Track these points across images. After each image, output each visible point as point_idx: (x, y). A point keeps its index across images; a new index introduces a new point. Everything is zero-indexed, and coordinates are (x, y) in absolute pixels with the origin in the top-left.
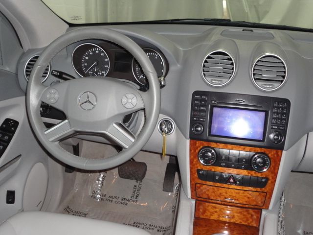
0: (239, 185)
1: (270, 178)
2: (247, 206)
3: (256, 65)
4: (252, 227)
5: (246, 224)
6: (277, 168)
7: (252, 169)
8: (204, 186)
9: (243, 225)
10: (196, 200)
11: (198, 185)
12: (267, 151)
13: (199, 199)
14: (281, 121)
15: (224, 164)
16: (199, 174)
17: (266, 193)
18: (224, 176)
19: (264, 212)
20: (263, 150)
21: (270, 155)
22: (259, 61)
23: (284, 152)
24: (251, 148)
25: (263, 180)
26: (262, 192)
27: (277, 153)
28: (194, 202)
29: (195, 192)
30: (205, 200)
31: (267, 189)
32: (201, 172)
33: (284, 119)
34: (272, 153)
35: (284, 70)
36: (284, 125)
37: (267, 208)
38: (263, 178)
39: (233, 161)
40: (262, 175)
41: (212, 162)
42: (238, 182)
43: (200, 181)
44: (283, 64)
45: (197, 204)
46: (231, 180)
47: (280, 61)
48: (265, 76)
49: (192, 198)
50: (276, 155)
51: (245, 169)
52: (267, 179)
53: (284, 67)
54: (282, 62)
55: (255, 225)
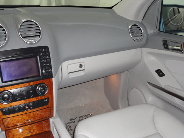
0: (33, 109)
1: (50, 97)
2: (41, 120)
3: (20, 28)
4: (47, 132)
5: (43, 131)
6: (52, 89)
7: (38, 95)
8: (9, 119)
9: (41, 133)
10: (5, 131)
11: (4, 120)
12: (43, 81)
13: (8, 129)
14: (47, 60)
15: (19, 99)
16: (2, 112)
17: (50, 107)
18: (21, 107)
19: (51, 120)
20: (41, 81)
21: (46, 83)
22: (21, 25)
23: (53, 79)
24: (33, 82)
25: (46, 100)
26: (47, 108)
27: (50, 80)
28: (4, 133)
29: (3, 125)
30: (12, 128)
31: (50, 105)
32: (4, 110)
33: (48, 59)
34: (47, 81)
35: (39, 29)
36: (49, 62)
37: (52, 116)
38: (46, 99)
39: (25, 94)
40: (44, 97)
41: (10, 100)
42: (31, 107)
43: (5, 116)
44: (37, 25)
45: (7, 133)
46: (27, 108)
47: (35, 23)
48: (28, 34)
49: (2, 130)
50: (49, 82)
51: (33, 97)
52: (48, 98)
53: (38, 27)
54: (36, 24)
55: (48, 130)
